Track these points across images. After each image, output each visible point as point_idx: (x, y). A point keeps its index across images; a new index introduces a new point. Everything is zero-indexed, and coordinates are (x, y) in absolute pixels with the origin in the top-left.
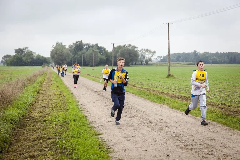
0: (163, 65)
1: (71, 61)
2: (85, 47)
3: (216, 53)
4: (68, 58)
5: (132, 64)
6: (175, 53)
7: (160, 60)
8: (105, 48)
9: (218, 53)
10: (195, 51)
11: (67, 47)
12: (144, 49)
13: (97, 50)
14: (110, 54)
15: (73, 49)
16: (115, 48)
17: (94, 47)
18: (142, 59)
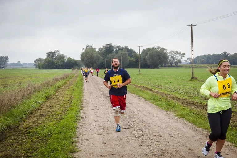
1: (101, 63)
2: (115, 50)
4: (98, 61)
5: (162, 66)
6: (205, 55)
7: (190, 62)
8: (134, 50)
10: (225, 53)
11: (97, 50)
12: (174, 51)
13: (127, 53)
14: (139, 57)
15: (103, 52)
16: (144, 51)
17: (124, 50)
18: (171, 61)
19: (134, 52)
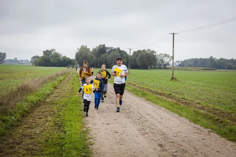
0: (180, 70)
1: (94, 63)
2: (107, 51)
4: (92, 61)
5: (151, 68)
6: (192, 59)
7: (178, 64)
8: (126, 51)
9: (233, 59)
10: (212, 57)
11: (91, 50)
12: (163, 54)
13: (119, 54)
14: (130, 58)
15: (97, 52)
16: (135, 52)
17: (116, 51)
18: (160, 63)
19: (126, 53)
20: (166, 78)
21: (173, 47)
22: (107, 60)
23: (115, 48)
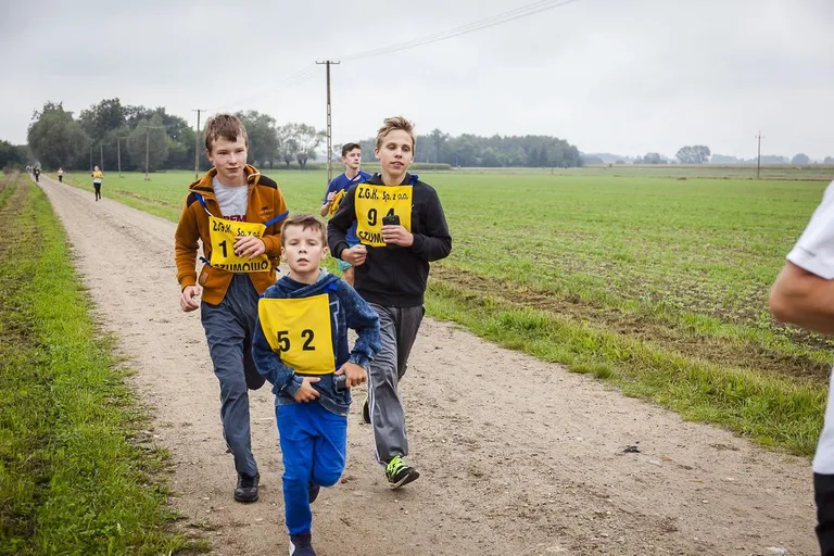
1: (88, 155)
2: (127, 118)
3: (494, 137)
4: (79, 149)
9: (499, 138)
10: (437, 132)
11: (76, 117)
12: (296, 125)
13: (162, 127)
14: (197, 139)
15: (94, 123)
17: (154, 118)
18: (288, 152)
19: (184, 125)
20: (309, 196)
21: (329, 103)
22: (127, 145)
23: (149, 111)
